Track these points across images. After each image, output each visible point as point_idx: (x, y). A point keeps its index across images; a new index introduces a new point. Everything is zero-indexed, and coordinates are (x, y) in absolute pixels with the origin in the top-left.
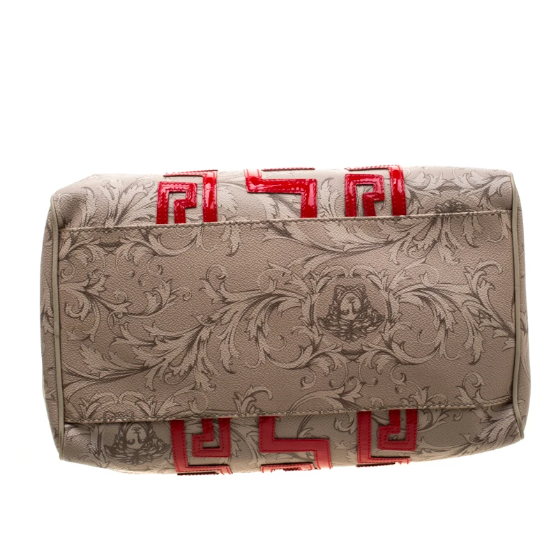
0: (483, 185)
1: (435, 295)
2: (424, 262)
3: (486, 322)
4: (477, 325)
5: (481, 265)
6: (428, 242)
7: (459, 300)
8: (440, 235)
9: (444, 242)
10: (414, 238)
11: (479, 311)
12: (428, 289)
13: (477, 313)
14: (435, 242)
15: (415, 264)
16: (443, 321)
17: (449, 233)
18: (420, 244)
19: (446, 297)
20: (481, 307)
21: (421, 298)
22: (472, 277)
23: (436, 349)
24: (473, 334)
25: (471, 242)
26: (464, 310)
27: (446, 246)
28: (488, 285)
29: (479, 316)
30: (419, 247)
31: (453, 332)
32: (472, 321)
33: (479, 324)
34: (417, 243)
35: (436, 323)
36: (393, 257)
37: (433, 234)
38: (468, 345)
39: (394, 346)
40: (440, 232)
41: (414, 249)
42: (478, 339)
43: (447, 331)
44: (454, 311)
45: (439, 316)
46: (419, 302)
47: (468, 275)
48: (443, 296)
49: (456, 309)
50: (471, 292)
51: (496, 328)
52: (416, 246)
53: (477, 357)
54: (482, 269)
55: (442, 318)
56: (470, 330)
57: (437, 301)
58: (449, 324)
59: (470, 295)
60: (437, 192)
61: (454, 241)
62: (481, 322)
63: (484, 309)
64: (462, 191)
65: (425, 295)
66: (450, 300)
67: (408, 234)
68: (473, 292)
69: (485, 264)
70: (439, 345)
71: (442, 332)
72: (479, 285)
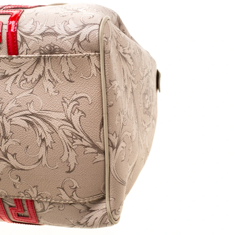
0: (76, 32)
1: (38, 120)
2: (31, 93)
3: (78, 142)
4: (71, 144)
5: (75, 96)
6: (35, 76)
7: (56, 124)
8: (44, 72)
9: (47, 77)
10: (24, 73)
11: (72, 133)
12: (33, 114)
13: (70, 135)
14: (40, 77)
15: (24, 94)
16: (43, 140)
17: (51, 71)
18: (29, 78)
19: (46, 122)
20: (74, 131)
21: (27, 121)
22: (68, 106)
23: (39, 160)
24: (68, 150)
25: (68, 78)
26: (60, 132)
27: (49, 80)
28: (80, 113)
29: (72, 137)
30: (28, 80)
31: (52, 148)
32: (67, 141)
33: (72, 143)
34: (26, 77)
35: (39, 141)
36: (8, 88)
37: (39, 71)
38: (64, 159)
39: (9, 156)
40: (44, 69)
41: (24, 82)
42: (73, 154)
43: (47, 148)
44: (53, 133)
45: (41, 136)
46: (25, 124)
47: (65, 104)
48: (44, 121)
49: (54, 131)
50: (66, 118)
51: (86, 147)
52: (26, 79)
53: (72, 168)
54: (76, 100)
55: (43, 138)
56: (66, 148)
57: (39, 124)
58: (48, 142)
59: (65, 120)
60: (40, 37)
61: (55, 76)
62: (74, 142)
63: (76, 132)
64: (59, 37)
65: (30, 120)
66: (49, 124)
67: (20, 70)
68: (67, 118)
69: (79, 95)
70: (42, 157)
71: (43, 149)
72: (73, 113)
